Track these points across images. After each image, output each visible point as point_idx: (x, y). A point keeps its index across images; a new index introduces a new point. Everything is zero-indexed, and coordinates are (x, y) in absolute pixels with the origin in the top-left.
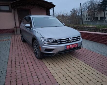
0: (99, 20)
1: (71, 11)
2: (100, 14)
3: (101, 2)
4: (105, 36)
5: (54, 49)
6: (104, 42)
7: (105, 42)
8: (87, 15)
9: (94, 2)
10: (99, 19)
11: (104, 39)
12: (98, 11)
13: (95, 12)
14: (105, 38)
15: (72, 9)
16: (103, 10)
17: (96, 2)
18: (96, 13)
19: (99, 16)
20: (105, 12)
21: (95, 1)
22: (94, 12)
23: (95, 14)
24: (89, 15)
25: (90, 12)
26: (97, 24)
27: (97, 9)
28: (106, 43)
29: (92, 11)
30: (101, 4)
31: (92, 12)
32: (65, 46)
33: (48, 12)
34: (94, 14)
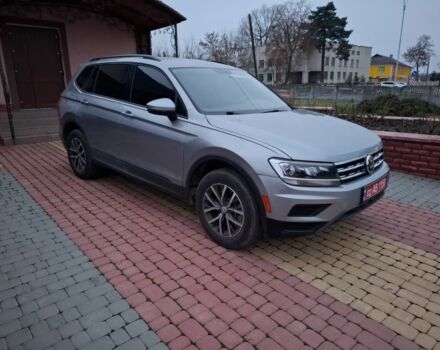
0: (306, 84)
1: (205, 41)
2: (308, 59)
3: (310, 18)
4: (406, 144)
5: (330, 205)
6: (403, 166)
7: (406, 166)
8: (262, 63)
9: (286, 14)
10: (305, 79)
11: (405, 155)
12: (301, 48)
13: (292, 52)
14: (408, 150)
15: (209, 36)
16: (318, 47)
17: (293, 14)
18: (295, 54)
19: (305, 70)
20: (324, 53)
21: (292, 12)
22: (289, 52)
23: (293, 59)
24: (270, 64)
25: (275, 52)
26: (311, 96)
27: (299, 43)
28: (410, 167)
29: (283, 46)
30: (310, 22)
31: (283, 51)
32: (362, 189)
33: (144, 43)
34: (291, 58)
